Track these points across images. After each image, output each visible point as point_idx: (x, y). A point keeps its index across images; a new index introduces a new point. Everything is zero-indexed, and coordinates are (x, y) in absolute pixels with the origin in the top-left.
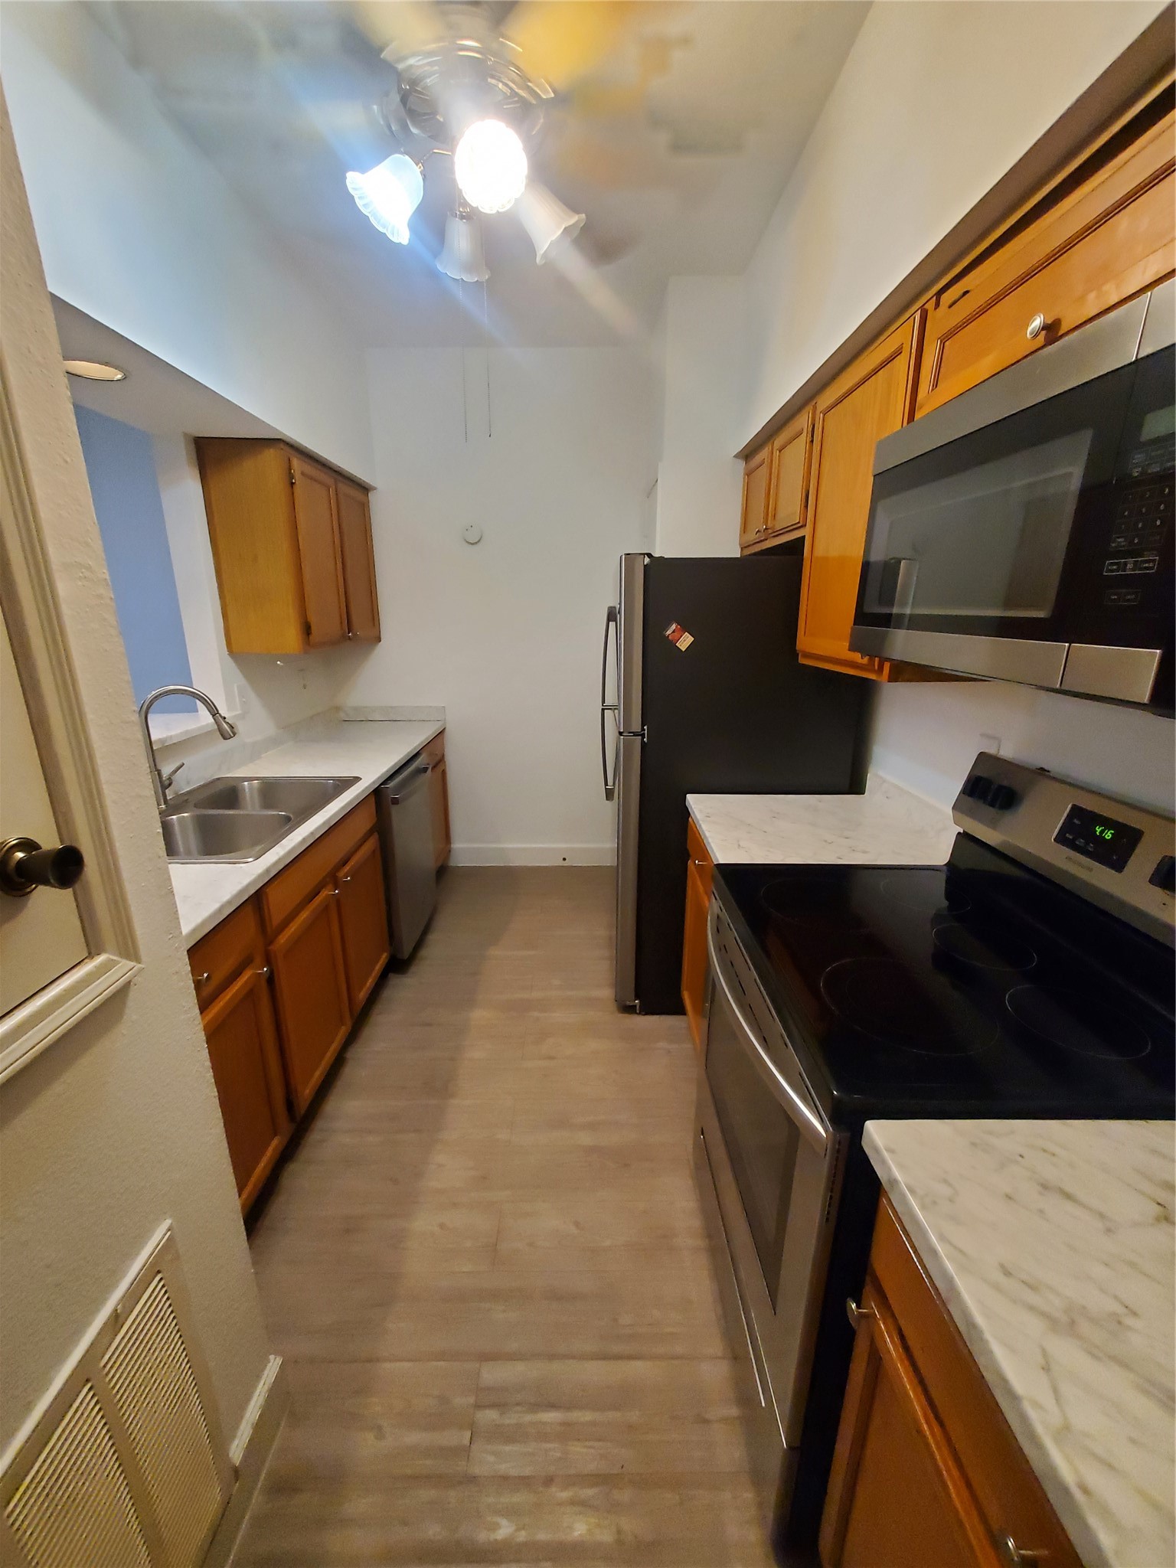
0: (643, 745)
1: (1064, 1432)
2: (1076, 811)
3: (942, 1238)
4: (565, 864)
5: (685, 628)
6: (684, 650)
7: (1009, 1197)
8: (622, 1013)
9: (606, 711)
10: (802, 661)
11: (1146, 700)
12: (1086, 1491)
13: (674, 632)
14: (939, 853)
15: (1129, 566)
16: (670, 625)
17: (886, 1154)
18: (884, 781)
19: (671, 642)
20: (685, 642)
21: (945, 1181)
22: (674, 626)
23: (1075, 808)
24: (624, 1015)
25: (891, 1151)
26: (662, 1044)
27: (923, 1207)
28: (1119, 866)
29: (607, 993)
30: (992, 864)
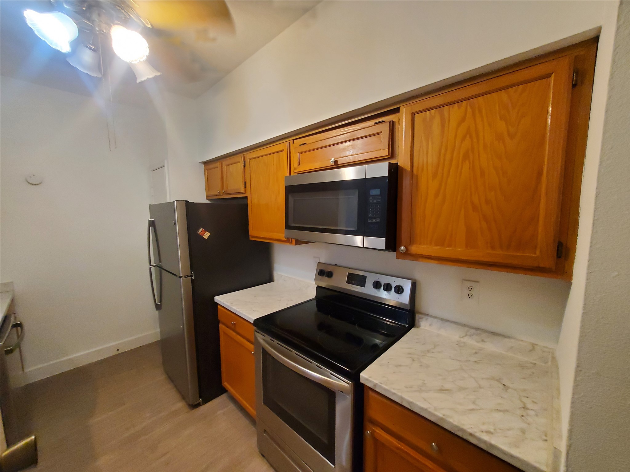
0: (192, 280)
1: (436, 409)
2: (350, 274)
3: (394, 389)
4: (119, 352)
5: (206, 230)
6: (206, 238)
7: (394, 372)
8: (193, 410)
9: (152, 268)
10: (251, 239)
11: (384, 249)
12: (444, 415)
13: (201, 232)
14: (311, 294)
15: (374, 220)
16: (199, 229)
17: (370, 379)
18: (282, 276)
19: (200, 236)
20: (207, 235)
21: (384, 377)
22: (201, 229)
23: (348, 273)
24: (195, 410)
25: (370, 377)
26: (220, 412)
27: (386, 385)
28: (364, 286)
29: (180, 405)
30: (329, 293)
